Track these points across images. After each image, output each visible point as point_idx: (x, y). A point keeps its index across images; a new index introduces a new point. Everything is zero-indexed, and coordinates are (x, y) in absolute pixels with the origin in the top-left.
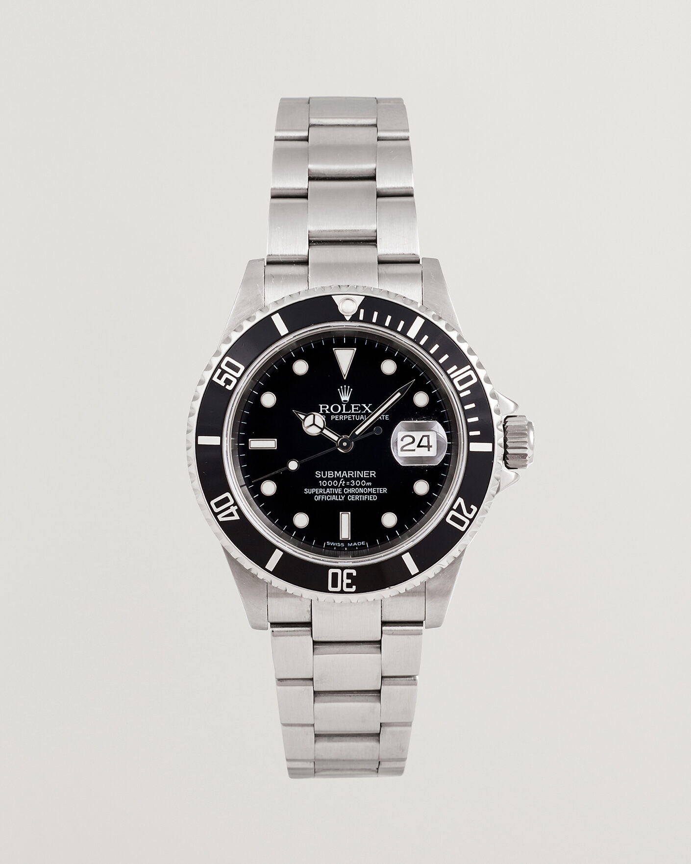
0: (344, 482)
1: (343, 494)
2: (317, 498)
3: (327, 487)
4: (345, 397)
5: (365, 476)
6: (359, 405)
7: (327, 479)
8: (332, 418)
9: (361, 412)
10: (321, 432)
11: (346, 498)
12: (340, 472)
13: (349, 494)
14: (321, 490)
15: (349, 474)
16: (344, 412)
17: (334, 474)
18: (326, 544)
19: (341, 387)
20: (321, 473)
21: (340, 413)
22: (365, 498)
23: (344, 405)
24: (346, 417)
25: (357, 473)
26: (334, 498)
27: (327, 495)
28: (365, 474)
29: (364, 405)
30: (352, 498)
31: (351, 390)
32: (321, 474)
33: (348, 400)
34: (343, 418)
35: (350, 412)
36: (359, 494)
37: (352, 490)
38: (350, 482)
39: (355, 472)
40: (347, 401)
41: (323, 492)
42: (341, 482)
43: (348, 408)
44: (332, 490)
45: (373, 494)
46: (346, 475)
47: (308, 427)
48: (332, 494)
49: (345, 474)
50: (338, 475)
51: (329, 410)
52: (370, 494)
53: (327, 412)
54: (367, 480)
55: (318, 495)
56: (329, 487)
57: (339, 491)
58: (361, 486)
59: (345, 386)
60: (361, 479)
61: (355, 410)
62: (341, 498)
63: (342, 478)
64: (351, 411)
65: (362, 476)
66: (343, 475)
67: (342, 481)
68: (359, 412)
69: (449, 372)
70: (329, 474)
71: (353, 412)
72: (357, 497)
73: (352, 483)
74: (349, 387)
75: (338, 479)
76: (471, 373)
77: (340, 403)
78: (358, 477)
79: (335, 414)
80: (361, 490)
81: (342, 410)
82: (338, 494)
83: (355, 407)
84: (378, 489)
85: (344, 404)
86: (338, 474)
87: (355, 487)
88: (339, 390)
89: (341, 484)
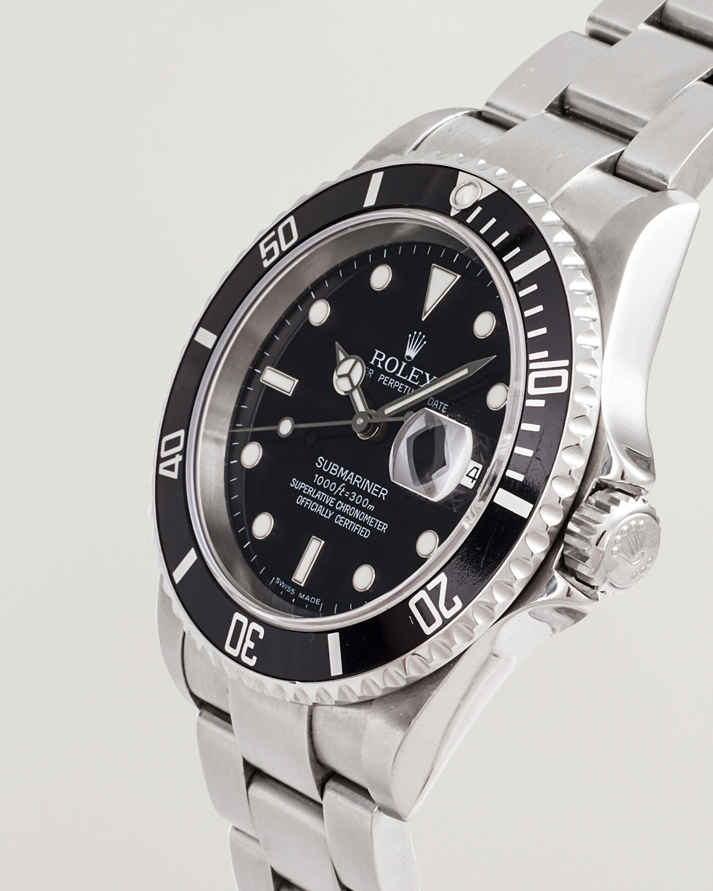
0: (343, 490)
1: (333, 509)
2: (301, 501)
3: (320, 488)
4: (411, 352)
5: (372, 493)
6: (422, 372)
7: (327, 475)
8: (380, 378)
9: (418, 384)
10: (351, 391)
11: (333, 517)
12: (347, 471)
13: (340, 512)
14: (311, 491)
15: (355, 480)
16: (399, 375)
17: (338, 471)
18: (275, 580)
19: (415, 333)
20: (325, 461)
21: (393, 376)
22: (355, 527)
23: (404, 364)
24: (397, 384)
25: (366, 481)
26: (320, 510)
27: (315, 500)
28: (374, 489)
29: (428, 375)
30: (339, 521)
31: (425, 342)
32: (323, 463)
33: (413, 358)
34: (393, 385)
35: (405, 378)
36: (352, 518)
37: (346, 508)
38: (351, 493)
39: (365, 480)
40: (410, 358)
41: (312, 493)
42: (340, 489)
43: (407, 372)
44: (324, 496)
45: (368, 527)
46: (351, 479)
47: (340, 377)
48: (320, 503)
49: (350, 477)
50: (342, 476)
51: (383, 363)
52: (364, 524)
53: (379, 366)
54: (373, 500)
55: (304, 495)
56: (323, 490)
57: (330, 501)
58: (359, 507)
59: (420, 333)
60: (365, 494)
61: (413, 379)
62: (327, 515)
63: (344, 482)
64: (408, 378)
65: (369, 491)
66: (348, 478)
67: (342, 488)
68: (417, 384)
69: (532, 357)
70: (333, 468)
71: (409, 380)
72: (347, 523)
73: (351, 496)
74: (424, 336)
75: (339, 481)
76: (564, 374)
77: (402, 358)
78: (364, 489)
79: (386, 374)
80: (357, 513)
81: (397, 371)
82: (327, 506)
83: (416, 372)
84: (378, 521)
85: (405, 361)
86: (343, 473)
87: (353, 504)
88: (410, 336)
89: (340, 491)
